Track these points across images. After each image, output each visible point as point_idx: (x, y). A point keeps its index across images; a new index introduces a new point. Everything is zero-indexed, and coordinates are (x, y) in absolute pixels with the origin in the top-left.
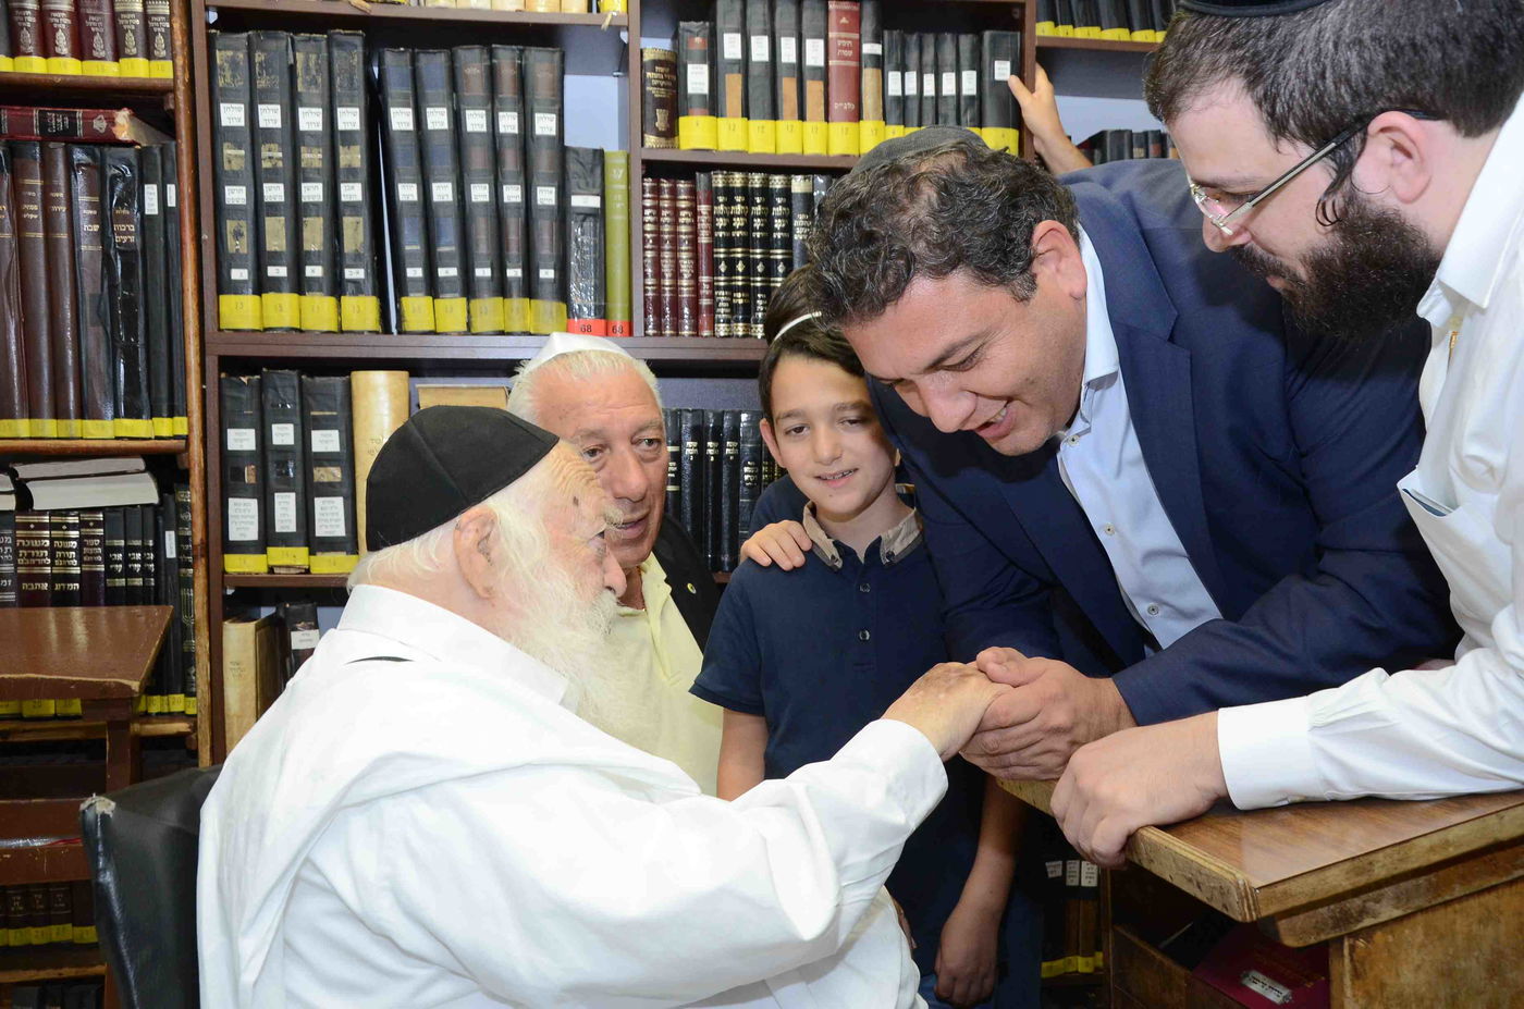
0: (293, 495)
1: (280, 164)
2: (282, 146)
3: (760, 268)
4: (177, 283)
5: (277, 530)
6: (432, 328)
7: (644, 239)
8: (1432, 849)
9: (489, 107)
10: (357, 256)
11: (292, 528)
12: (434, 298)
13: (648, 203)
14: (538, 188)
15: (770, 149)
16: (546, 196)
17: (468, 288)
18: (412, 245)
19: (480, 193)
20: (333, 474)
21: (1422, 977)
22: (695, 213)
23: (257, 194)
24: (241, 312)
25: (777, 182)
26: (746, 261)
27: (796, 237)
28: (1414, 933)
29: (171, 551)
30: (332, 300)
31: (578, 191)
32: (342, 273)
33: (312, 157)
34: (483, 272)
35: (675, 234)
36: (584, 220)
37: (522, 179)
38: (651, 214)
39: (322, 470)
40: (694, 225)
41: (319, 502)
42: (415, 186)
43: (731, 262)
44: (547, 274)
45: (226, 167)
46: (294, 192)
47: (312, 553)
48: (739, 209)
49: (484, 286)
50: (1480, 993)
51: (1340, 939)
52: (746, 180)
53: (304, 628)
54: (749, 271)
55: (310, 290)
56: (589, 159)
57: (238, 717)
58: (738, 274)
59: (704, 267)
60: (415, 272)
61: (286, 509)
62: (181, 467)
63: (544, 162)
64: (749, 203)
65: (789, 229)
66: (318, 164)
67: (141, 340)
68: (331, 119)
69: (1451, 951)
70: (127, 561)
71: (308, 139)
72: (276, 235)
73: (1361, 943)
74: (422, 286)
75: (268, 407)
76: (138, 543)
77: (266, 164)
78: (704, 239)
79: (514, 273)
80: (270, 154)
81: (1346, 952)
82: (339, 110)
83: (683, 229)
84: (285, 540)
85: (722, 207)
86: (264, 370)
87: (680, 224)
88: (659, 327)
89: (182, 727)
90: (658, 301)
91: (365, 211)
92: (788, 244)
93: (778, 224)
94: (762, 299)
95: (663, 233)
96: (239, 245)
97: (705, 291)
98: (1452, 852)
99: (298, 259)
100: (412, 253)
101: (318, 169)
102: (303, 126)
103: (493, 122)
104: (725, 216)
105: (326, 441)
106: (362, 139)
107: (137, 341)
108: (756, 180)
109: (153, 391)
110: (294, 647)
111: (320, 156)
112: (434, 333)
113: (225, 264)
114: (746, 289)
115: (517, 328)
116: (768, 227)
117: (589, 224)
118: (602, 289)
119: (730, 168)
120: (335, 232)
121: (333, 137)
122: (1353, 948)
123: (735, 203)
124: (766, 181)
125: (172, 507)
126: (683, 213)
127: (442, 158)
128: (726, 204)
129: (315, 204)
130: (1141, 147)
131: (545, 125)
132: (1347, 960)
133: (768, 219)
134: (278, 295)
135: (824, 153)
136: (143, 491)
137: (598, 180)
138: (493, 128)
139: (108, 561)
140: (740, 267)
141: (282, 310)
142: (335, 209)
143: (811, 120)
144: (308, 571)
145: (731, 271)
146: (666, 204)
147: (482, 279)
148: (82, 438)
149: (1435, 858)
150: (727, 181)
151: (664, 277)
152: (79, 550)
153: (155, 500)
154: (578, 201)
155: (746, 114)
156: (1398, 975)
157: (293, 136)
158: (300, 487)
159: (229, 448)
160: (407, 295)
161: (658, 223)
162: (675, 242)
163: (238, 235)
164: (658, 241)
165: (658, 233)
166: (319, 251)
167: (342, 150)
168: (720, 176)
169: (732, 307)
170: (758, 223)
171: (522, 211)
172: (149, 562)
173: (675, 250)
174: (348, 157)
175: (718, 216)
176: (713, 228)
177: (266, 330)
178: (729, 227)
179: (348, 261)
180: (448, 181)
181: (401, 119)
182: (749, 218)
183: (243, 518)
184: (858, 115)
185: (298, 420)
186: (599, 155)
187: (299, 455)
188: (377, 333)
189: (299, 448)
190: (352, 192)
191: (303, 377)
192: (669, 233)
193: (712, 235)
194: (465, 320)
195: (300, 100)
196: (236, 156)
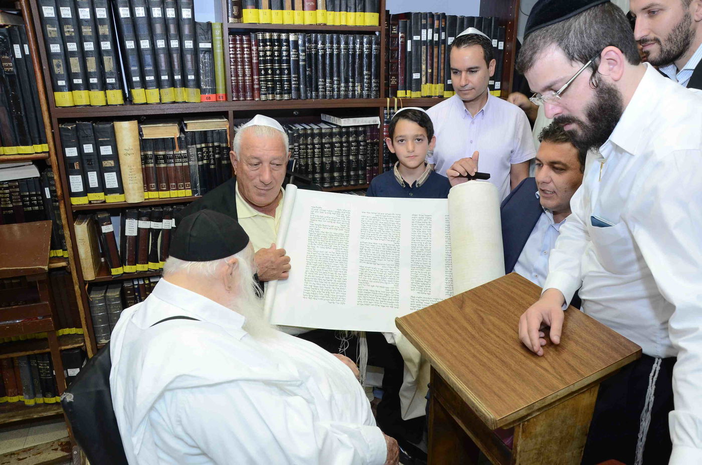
0: (95, 172)
1: (73, 34)
2: (73, 26)
3: (278, 72)
4: (35, 89)
5: (91, 187)
6: (146, 102)
7: (230, 60)
8: (552, 398)
9: (162, 6)
10: (111, 73)
11: (97, 185)
12: (145, 89)
13: (231, 46)
14: (186, 41)
15: (280, 22)
16: (189, 44)
17: (159, 84)
18: (134, 68)
19: (161, 44)
20: (111, 163)
21: (542, 428)
22: (251, 50)
23: (64, 48)
24: (64, 99)
25: (284, 36)
26: (272, 69)
27: (292, 59)
28: (542, 417)
29: (48, 196)
30: (102, 92)
31: (202, 41)
32: (105, 81)
33: (87, 31)
34: (165, 77)
35: (243, 58)
36: (205, 53)
37: (178, 37)
38: (233, 51)
39: (106, 162)
40: (250, 54)
41: (106, 175)
42: (133, 42)
43: (266, 70)
44: (191, 77)
45: (49, 36)
46: (81, 46)
47: (106, 194)
48: (268, 48)
49: (166, 83)
50: (558, 428)
51: (520, 424)
52: (271, 36)
53: (107, 225)
54: (273, 73)
55: (93, 89)
56: (205, 27)
57: (86, 259)
58: (269, 74)
59: (255, 72)
60: (136, 79)
61: (93, 178)
62: (48, 164)
63: (186, 30)
64: (272, 45)
65: (289, 55)
66: (90, 34)
67: (23, 113)
68: (93, 13)
69: (552, 419)
70: (30, 200)
71: (84, 23)
72: (76, 66)
73: (526, 423)
74: (139, 84)
75: (81, 138)
76: (34, 193)
77: (67, 34)
78: (255, 61)
79: (177, 77)
80: (68, 30)
81: (521, 426)
82: (97, 9)
83: (246, 56)
84: (94, 190)
85: (261, 47)
86: (77, 122)
87: (244, 54)
88: (238, 97)
89: (63, 264)
90: (237, 86)
91: (113, 54)
92: (288, 61)
93: (284, 53)
94: (279, 84)
95: (238, 58)
96: (60, 70)
97: (256, 82)
98: (558, 398)
99: (86, 75)
100: (134, 70)
101: (90, 36)
102: (81, 17)
103: (164, 13)
104: (263, 51)
105: (106, 150)
106: (108, 22)
107: (21, 113)
108: (275, 36)
109: (32, 135)
110: (103, 232)
111: (91, 30)
112: (146, 104)
113: (55, 80)
114: (273, 81)
115: (180, 100)
116: (280, 55)
117: (207, 56)
118: (214, 82)
119: (264, 31)
120: (100, 63)
121: (95, 22)
122: (523, 425)
123: (267, 46)
124: (279, 36)
125: (46, 178)
126: (246, 49)
127: (143, 29)
128: (263, 46)
129: (91, 51)
130: (424, 19)
131: (186, 13)
132: (521, 428)
133: (280, 51)
134: (79, 91)
135: (302, 23)
136: (33, 172)
137: (210, 35)
138: (164, 16)
139: (23, 201)
140: (270, 72)
141: (82, 98)
142: (99, 53)
143: (297, 10)
144: (105, 202)
145: (266, 74)
146: (238, 46)
147: (164, 80)
148: (4, 155)
149: (552, 401)
150: (263, 36)
151: (239, 76)
152: (10, 197)
153: (38, 175)
154: (202, 45)
155: (270, 8)
156: (536, 429)
157: (78, 22)
158: (98, 169)
159: (67, 156)
160: (134, 89)
161: (235, 54)
162: (243, 61)
163: (58, 66)
164: (236, 62)
165: (236, 58)
166: (95, 72)
167: (100, 27)
168: (260, 35)
169: (267, 88)
170: (276, 54)
171: (179, 51)
172: (40, 200)
173: (243, 65)
174: (103, 30)
175: (260, 51)
176: (258, 56)
177: (75, 106)
178: (265, 56)
179: (108, 76)
180: (147, 39)
181: (124, 12)
182: (272, 51)
183: (76, 183)
184: (315, 8)
185: (94, 142)
186: (209, 25)
187: (96, 157)
188: (123, 105)
189: (96, 154)
190: (106, 45)
191: (94, 124)
192: (240, 58)
193: (258, 59)
194: (159, 98)
195: (79, 5)
196: (53, 31)
